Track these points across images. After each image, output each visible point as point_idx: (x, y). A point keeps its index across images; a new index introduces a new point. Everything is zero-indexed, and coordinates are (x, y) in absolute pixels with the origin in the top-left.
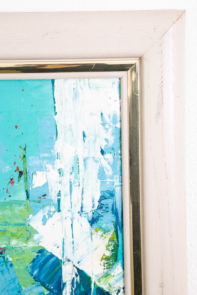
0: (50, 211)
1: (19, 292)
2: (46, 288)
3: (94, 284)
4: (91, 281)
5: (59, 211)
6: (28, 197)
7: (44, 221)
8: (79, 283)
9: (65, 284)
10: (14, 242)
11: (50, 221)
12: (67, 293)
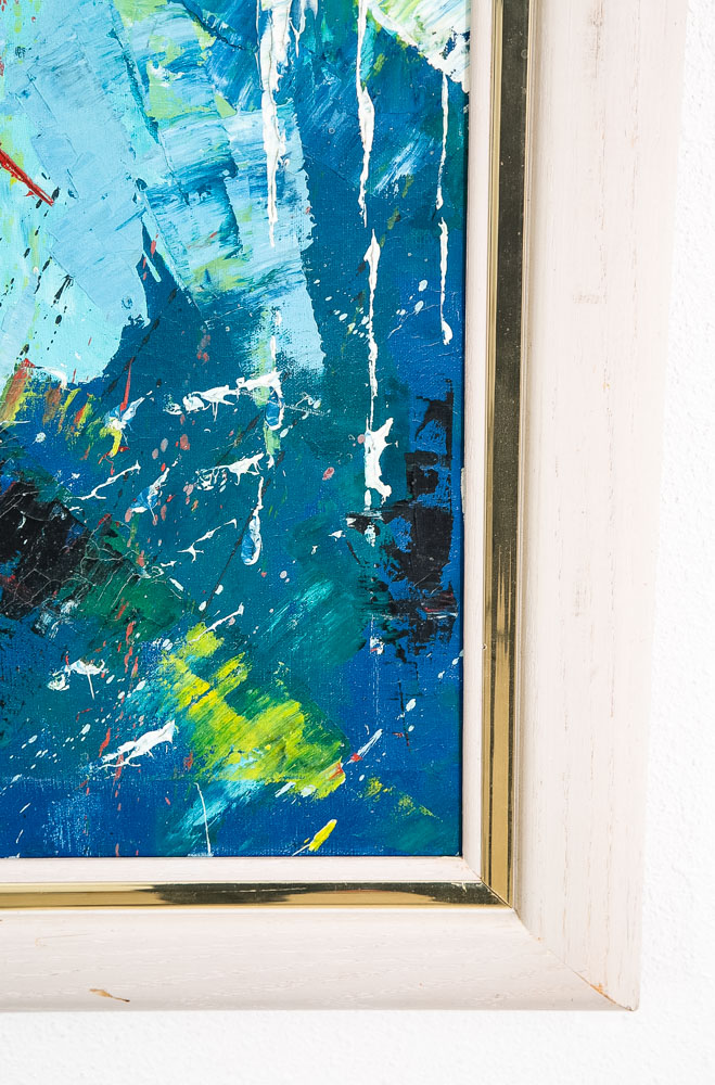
1: (113, 34)
2: (203, 25)
3: (367, 18)
4: (357, 7)
8: (316, 13)
9: (267, 15)
12: (275, 47)
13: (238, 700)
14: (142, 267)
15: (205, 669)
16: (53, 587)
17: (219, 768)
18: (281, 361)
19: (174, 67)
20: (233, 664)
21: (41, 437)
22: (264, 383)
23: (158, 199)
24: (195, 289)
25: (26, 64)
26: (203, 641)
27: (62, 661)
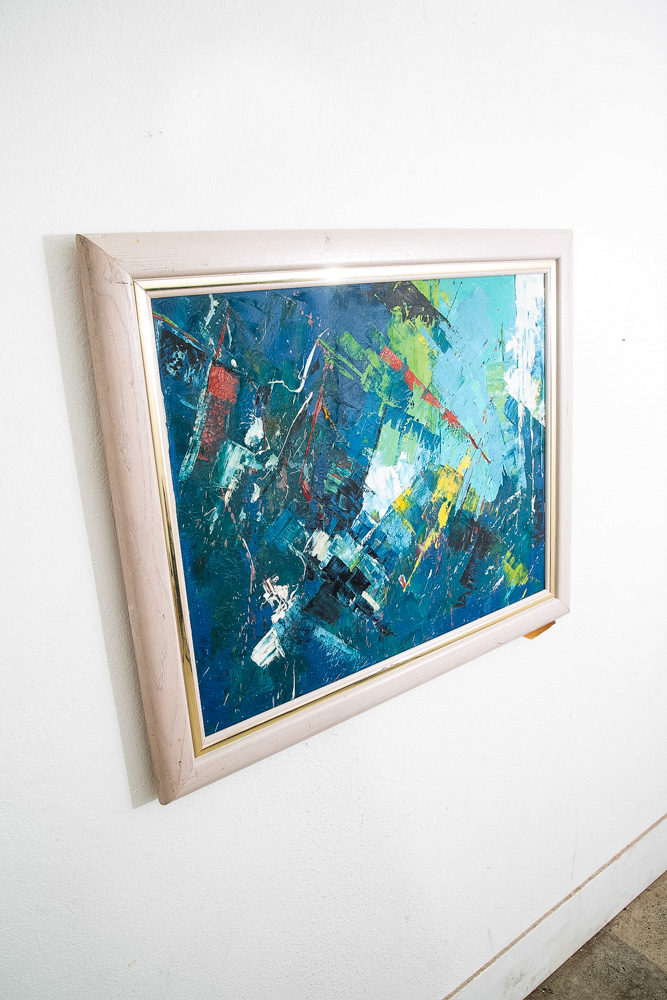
0: (513, 369)
1: (500, 426)
2: (511, 422)
5: (518, 368)
6: (503, 360)
7: (511, 376)
10: (497, 393)
11: (513, 376)
13: (513, 566)
14: (502, 473)
15: (509, 561)
16: (487, 550)
17: (510, 583)
18: (521, 487)
19: (507, 431)
20: (513, 558)
21: (486, 515)
22: (518, 493)
23: (505, 458)
24: (510, 475)
25: (488, 435)
26: (508, 554)
27: (487, 567)
